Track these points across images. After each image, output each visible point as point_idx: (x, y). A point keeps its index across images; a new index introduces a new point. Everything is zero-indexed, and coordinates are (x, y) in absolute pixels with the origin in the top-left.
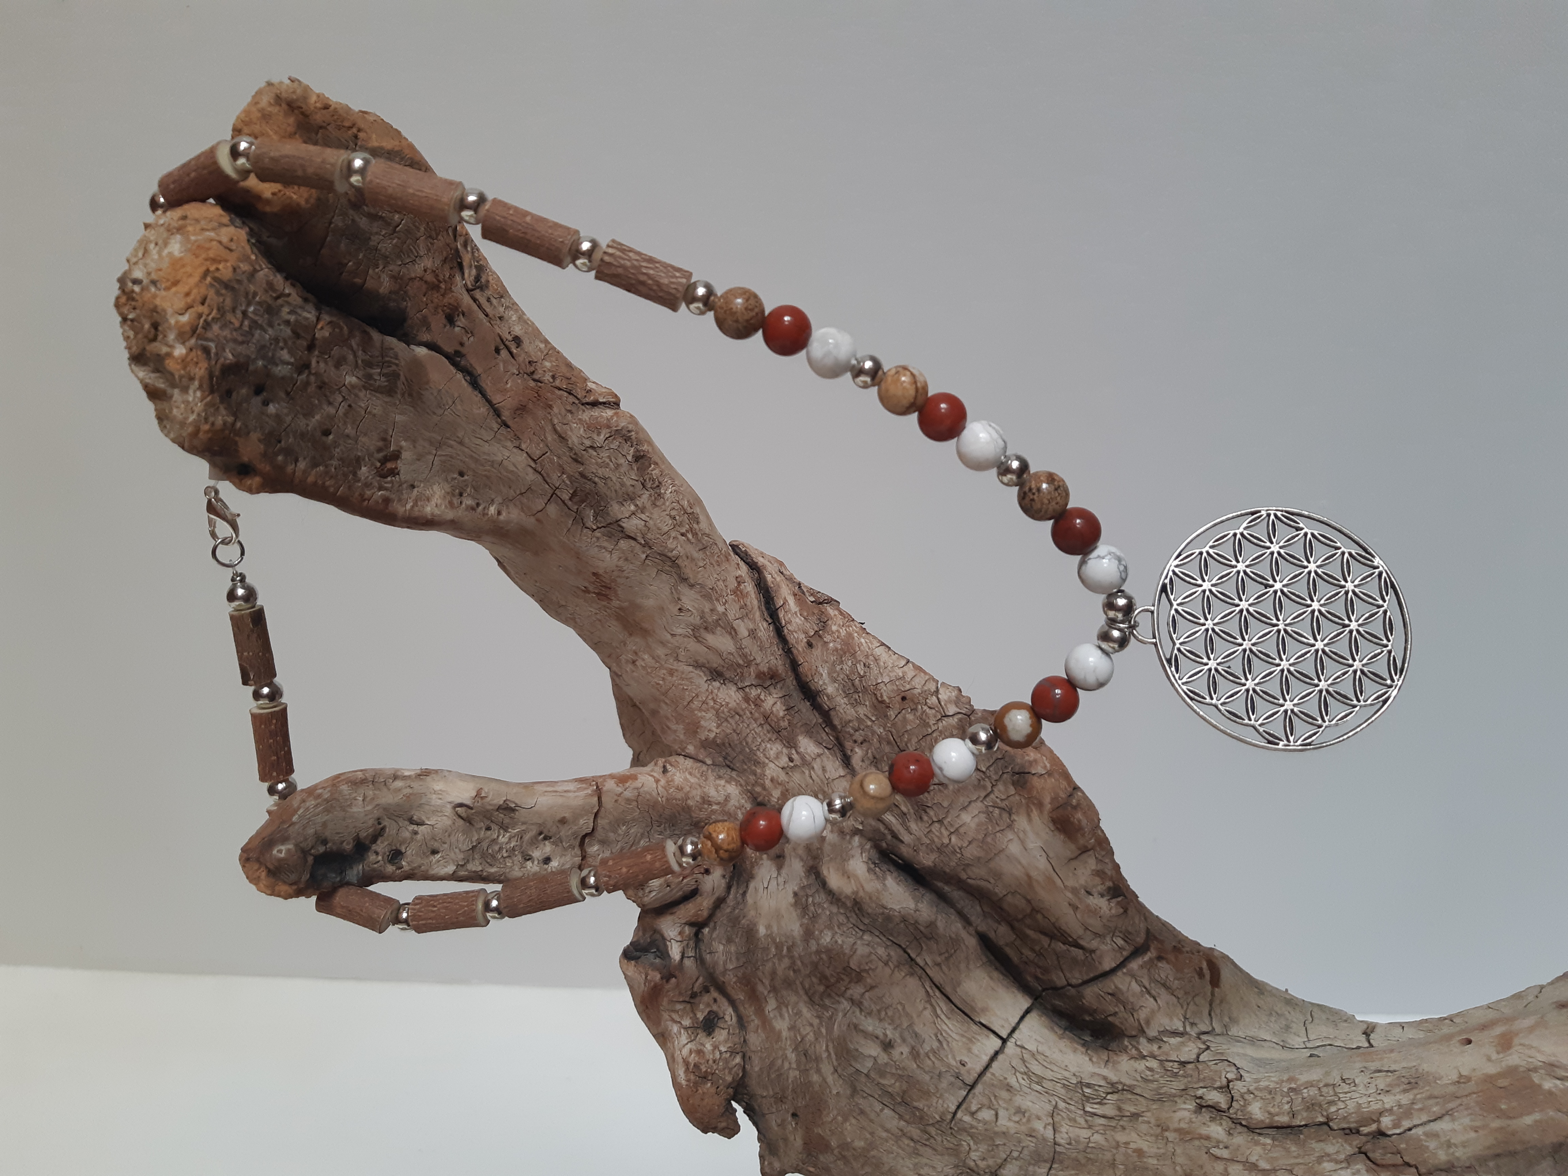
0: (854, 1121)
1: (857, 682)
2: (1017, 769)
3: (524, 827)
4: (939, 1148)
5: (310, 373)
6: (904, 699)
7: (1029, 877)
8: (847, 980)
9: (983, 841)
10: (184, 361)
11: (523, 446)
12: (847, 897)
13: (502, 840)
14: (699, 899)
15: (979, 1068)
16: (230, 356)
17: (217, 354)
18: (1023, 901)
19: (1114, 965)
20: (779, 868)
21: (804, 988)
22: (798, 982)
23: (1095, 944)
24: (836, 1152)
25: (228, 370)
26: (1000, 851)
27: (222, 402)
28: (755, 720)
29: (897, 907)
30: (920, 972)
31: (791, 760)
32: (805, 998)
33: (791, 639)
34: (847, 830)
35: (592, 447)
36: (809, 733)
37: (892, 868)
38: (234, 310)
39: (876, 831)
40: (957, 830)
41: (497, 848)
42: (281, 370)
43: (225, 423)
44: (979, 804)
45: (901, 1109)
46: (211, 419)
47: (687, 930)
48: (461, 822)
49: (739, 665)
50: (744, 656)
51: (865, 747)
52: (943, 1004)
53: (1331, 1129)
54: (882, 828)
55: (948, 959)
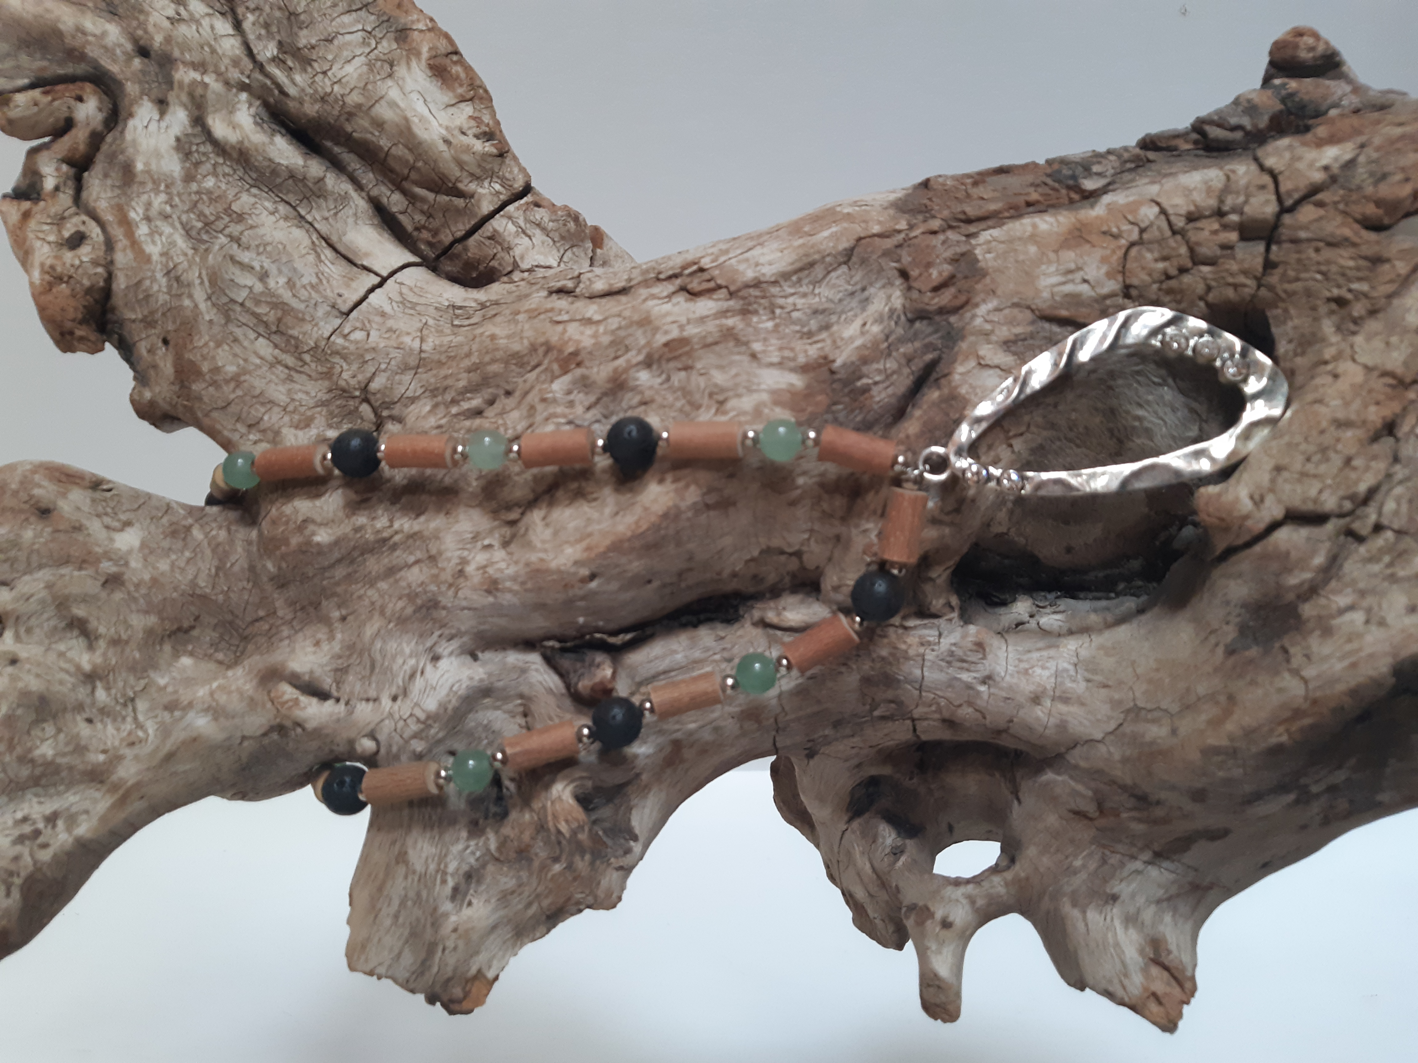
0: (226, 347)
2: (400, 27)
4: (313, 374)
7: (406, 119)
8: (227, 219)
9: (364, 88)
12: (233, 147)
14: (73, 132)
15: (355, 297)
18: (406, 151)
19: (492, 208)
20: (162, 113)
21: (181, 223)
22: (174, 216)
23: (473, 186)
24: (207, 377)
26: (382, 98)
29: (284, 162)
30: (307, 226)
31: (178, 14)
32: (183, 232)
34: (232, 82)
37: (283, 131)
39: (264, 86)
40: (340, 81)
44: (363, 59)
45: (276, 338)
47: (65, 167)
51: (257, 13)
52: (328, 253)
53: (658, 280)
54: (268, 82)
55: (336, 214)
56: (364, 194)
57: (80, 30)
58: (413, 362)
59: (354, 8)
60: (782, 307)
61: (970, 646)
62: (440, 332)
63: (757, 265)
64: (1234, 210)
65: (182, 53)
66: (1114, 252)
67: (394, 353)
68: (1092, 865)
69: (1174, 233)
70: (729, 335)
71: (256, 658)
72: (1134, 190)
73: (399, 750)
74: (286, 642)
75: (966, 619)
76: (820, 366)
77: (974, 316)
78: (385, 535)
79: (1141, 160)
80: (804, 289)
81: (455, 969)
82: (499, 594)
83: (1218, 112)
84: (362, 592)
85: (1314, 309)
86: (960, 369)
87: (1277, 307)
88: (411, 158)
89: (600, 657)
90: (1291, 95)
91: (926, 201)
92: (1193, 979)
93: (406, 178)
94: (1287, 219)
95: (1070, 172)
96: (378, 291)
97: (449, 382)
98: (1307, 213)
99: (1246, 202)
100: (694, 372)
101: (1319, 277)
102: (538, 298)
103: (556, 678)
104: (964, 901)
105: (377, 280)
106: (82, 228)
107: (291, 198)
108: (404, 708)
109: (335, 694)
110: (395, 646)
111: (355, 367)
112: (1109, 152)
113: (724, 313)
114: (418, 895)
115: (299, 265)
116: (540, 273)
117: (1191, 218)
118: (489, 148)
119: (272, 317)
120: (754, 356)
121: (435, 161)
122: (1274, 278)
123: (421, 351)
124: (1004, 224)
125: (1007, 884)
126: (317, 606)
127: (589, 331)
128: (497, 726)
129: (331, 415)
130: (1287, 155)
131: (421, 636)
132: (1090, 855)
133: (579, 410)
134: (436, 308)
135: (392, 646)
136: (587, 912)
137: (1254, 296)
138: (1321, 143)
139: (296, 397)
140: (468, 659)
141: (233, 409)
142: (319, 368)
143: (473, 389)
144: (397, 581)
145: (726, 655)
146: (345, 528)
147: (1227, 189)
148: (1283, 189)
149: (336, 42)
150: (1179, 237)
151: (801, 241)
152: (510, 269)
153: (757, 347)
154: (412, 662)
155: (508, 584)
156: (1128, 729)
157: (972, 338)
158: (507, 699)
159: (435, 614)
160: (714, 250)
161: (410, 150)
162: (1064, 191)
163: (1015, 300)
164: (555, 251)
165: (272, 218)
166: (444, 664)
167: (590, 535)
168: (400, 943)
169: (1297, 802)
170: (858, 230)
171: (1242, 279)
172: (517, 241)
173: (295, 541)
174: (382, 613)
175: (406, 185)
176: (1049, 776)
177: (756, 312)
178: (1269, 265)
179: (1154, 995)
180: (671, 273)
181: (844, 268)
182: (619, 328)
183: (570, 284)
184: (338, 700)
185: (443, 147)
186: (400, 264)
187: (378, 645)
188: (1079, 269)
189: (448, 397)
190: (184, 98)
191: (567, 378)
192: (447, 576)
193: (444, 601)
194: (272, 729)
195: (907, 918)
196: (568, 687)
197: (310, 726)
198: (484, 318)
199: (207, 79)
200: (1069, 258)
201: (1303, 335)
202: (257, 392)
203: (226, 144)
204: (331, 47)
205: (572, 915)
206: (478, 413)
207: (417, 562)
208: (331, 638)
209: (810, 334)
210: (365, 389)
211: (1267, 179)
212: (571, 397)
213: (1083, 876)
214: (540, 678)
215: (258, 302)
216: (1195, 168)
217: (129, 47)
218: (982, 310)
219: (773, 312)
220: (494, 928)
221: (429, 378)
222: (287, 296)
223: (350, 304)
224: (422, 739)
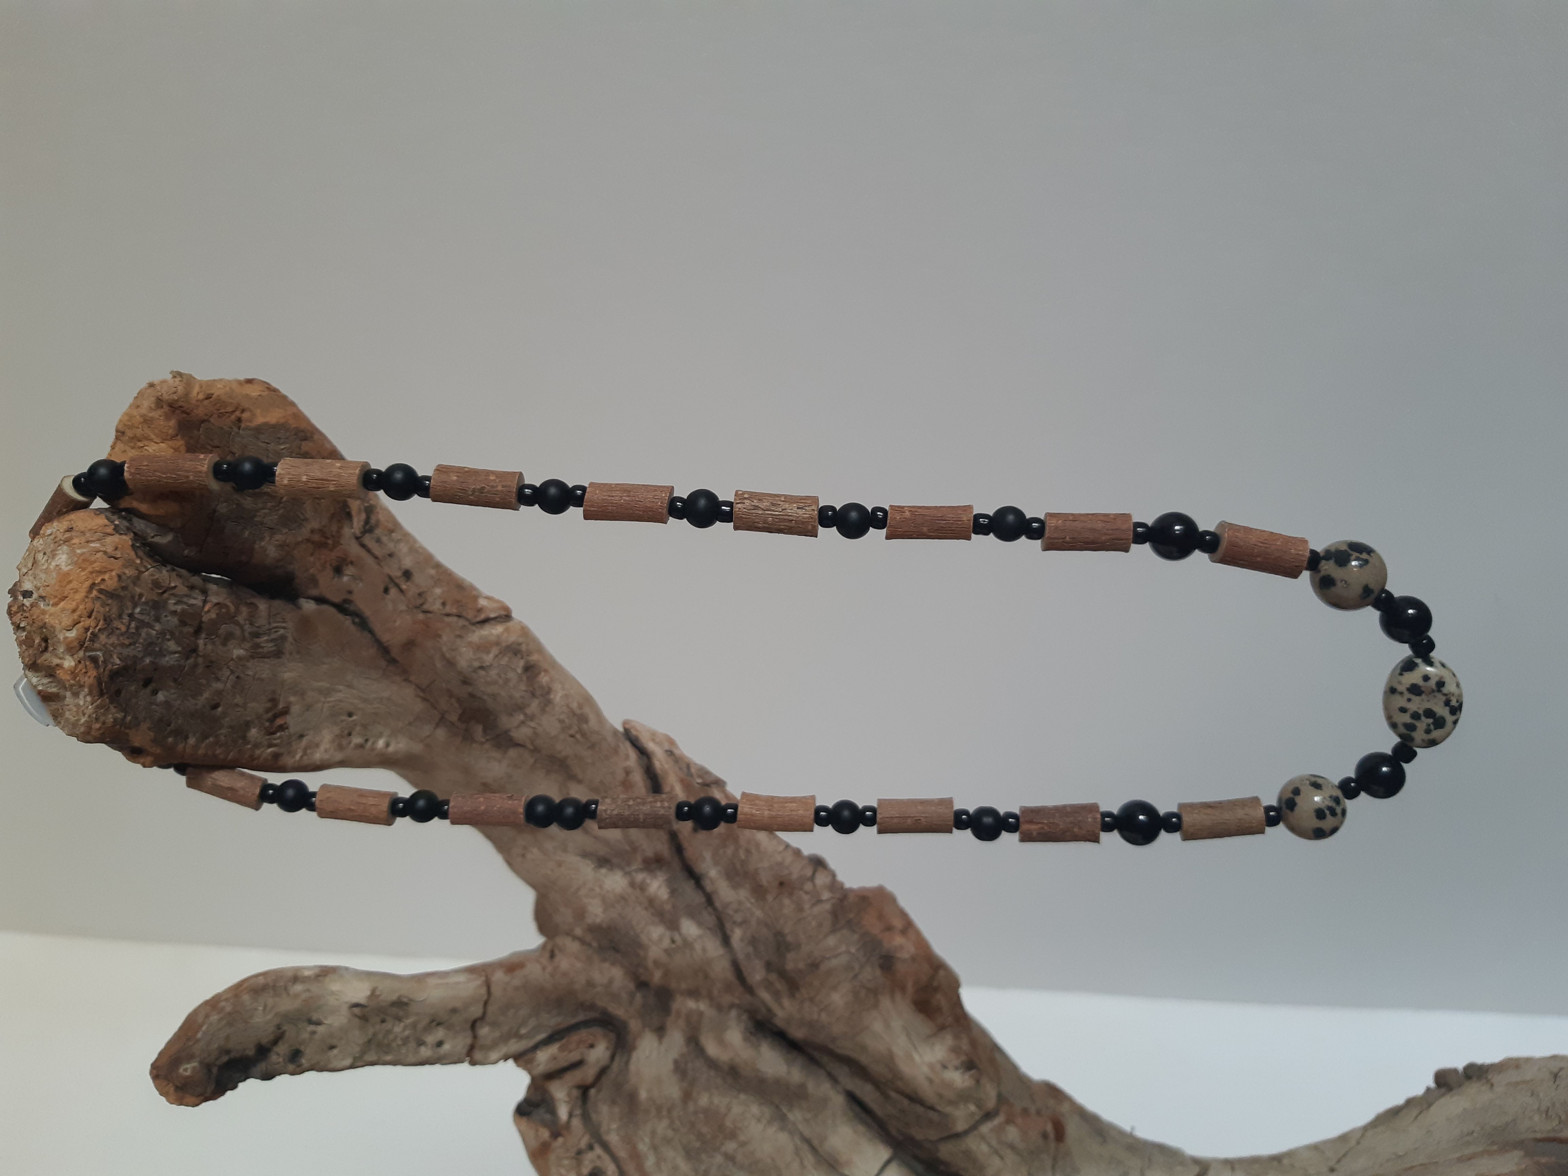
1: (738, 866)
2: (884, 953)
3: (416, 1017)
5: (198, 655)
6: (781, 884)
7: (890, 1052)
8: (722, 1136)
9: (850, 1017)
10: (73, 673)
11: (412, 678)
12: (724, 1063)
13: (397, 1030)
14: (585, 1067)
16: (118, 662)
17: (104, 662)
19: (966, 1127)
20: (661, 1039)
21: (682, 1145)
22: (676, 1140)
25: (115, 675)
26: (865, 1029)
27: (111, 703)
28: (640, 904)
29: (770, 1072)
30: (790, 1128)
31: (673, 941)
32: (684, 1154)
34: (723, 1004)
35: (482, 668)
36: (692, 915)
38: (120, 616)
39: (753, 1006)
40: (826, 1007)
41: (392, 1037)
42: (168, 661)
43: (115, 720)
44: (847, 984)
46: (102, 719)
47: (574, 1091)
48: (357, 1020)
49: (626, 851)
50: (631, 843)
51: (744, 928)
52: (811, 1157)
54: (757, 1003)
55: (817, 1116)
56: (841, 1090)
59: (838, 926)
65: (679, 983)
93: (883, 1085)
107: (776, 1101)
149: (822, 967)
161: (890, 1072)
165: (760, 1126)
172: (989, 1162)
175: (884, 1089)
185: (925, 1083)
190: (681, 1024)
199: (702, 1007)
203: (719, 1060)
204: (817, 972)
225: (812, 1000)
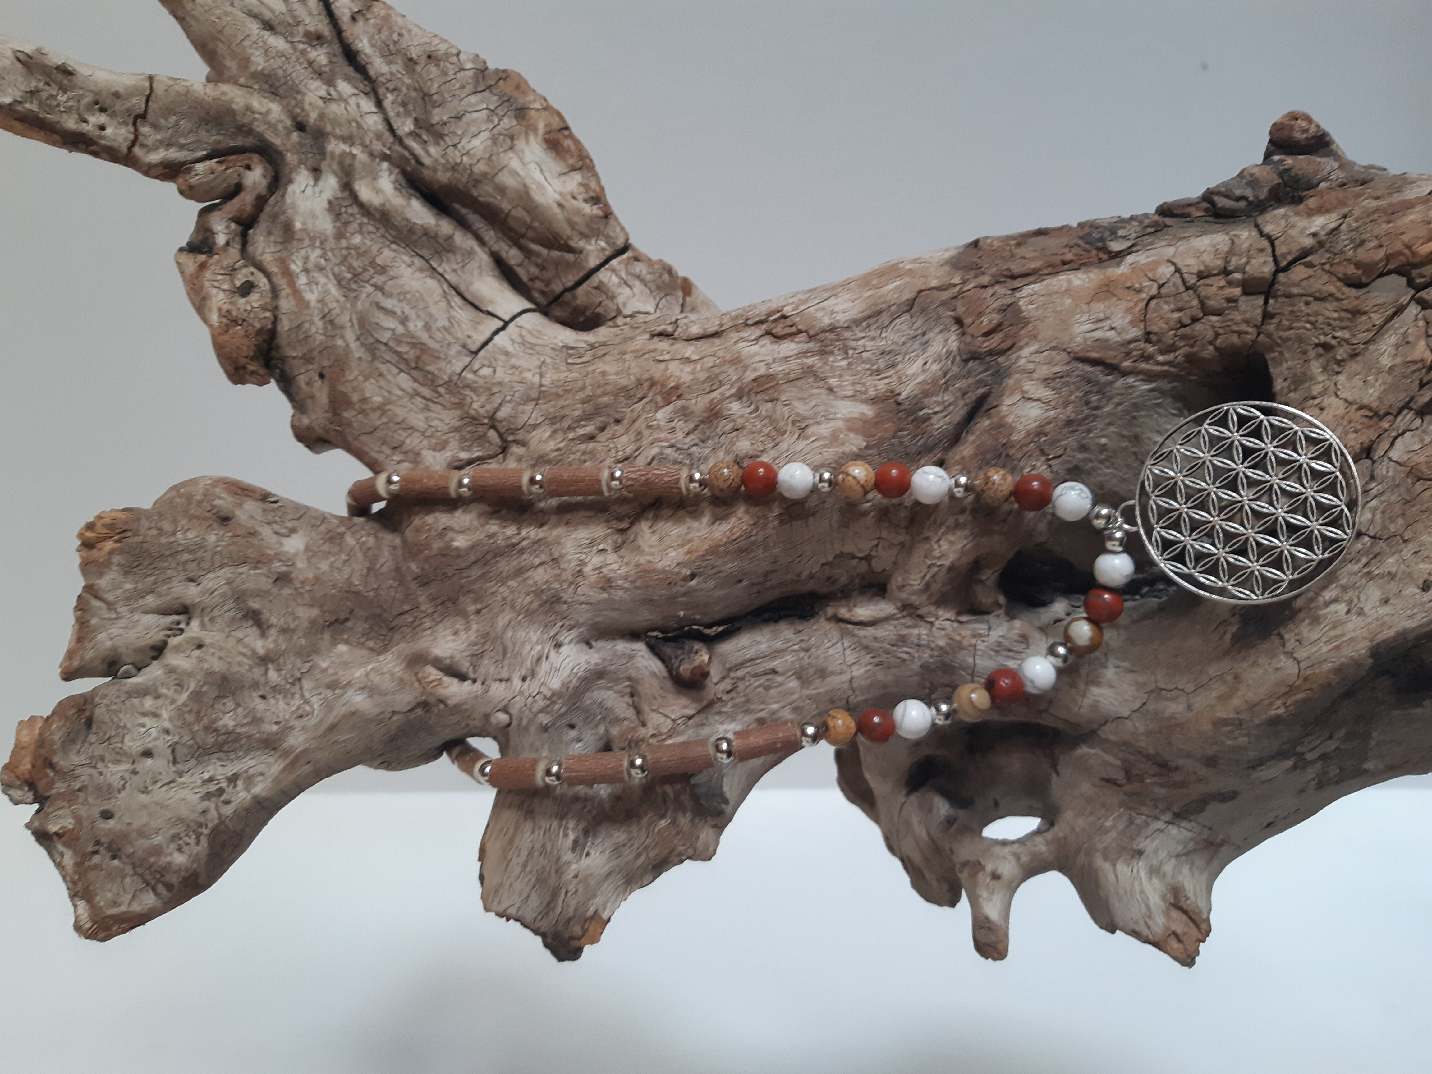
0: (373, 381)
1: (392, 47)
2: (519, 106)
3: (81, 92)
4: (448, 405)
6: (429, 57)
7: (525, 186)
8: (372, 271)
9: (490, 158)
12: (376, 209)
13: (59, 98)
14: (242, 195)
15: (483, 338)
18: (524, 213)
19: (598, 262)
20: (317, 180)
21: (334, 274)
22: (328, 268)
23: (582, 244)
24: (357, 406)
26: (504, 167)
28: (301, 64)
29: (419, 222)
30: (439, 277)
31: (329, 94)
32: (335, 282)
33: (337, 12)
34: (376, 153)
36: (347, 79)
37: (418, 195)
39: (403, 156)
40: (468, 152)
41: (55, 103)
44: (487, 133)
45: (415, 373)
47: (233, 226)
48: (20, 66)
49: (289, 24)
50: (295, 17)
51: (396, 93)
52: (457, 300)
53: (747, 325)
54: (406, 153)
55: (463, 267)
56: (486, 249)
57: (248, 108)
58: (534, 394)
59: (479, 89)
60: (854, 349)
61: (1015, 637)
62: (557, 369)
63: (832, 312)
64: (1237, 270)
65: (333, 128)
66: (1136, 304)
67: (518, 387)
68: (1121, 826)
69: (1188, 288)
70: (809, 372)
71: (403, 645)
72: (1153, 252)
73: (528, 723)
74: (429, 632)
75: (1011, 616)
76: (888, 398)
77: (1019, 358)
78: (514, 541)
79: (1159, 225)
80: (872, 333)
81: (576, 910)
82: (612, 591)
83: (1225, 184)
84: (494, 589)
85: (1305, 352)
86: (1008, 401)
87: (1274, 352)
88: (528, 219)
89: (697, 646)
90: (1288, 170)
91: (975, 260)
92: (1208, 920)
93: (523, 236)
94: (1282, 277)
95: (1099, 236)
96: (502, 333)
97: (566, 412)
98: (1299, 272)
99: (1247, 263)
100: (779, 403)
101: (1308, 326)
102: (642, 340)
103: (659, 663)
104: (1011, 858)
105: (500, 324)
106: (251, 278)
107: (425, 253)
108: (532, 687)
109: (472, 676)
110: (524, 634)
111: (483, 398)
112: (1132, 218)
113: (805, 354)
114: (543, 846)
115: (433, 310)
116: (641, 318)
117: (1201, 276)
118: (596, 210)
119: (412, 355)
120: (831, 390)
121: (550, 222)
122: (1271, 327)
123: (541, 385)
124: (1043, 280)
125: (1047, 843)
126: (454, 601)
127: (688, 368)
128: (609, 704)
129: (463, 439)
130: (1283, 223)
131: (546, 626)
132: (1119, 816)
133: (680, 435)
134: (552, 349)
135: (521, 634)
136: (687, 862)
137: (1255, 342)
138: (1311, 213)
139: (432, 424)
140: (584, 646)
141: (379, 433)
142: (453, 400)
143: (587, 417)
144: (525, 580)
145: (803, 645)
146: (479, 536)
147: (1231, 252)
148: (1278, 252)
149: (464, 119)
150: (1191, 292)
151: (870, 293)
152: (613, 314)
153: (833, 382)
154: (539, 648)
155: (620, 582)
156: (1151, 706)
157: (1017, 376)
158: (617, 681)
159: (557, 608)
160: (794, 299)
161: (527, 212)
162: (1094, 252)
163: (1053, 344)
164: (651, 300)
165: (410, 270)
166: (564, 650)
167: (690, 541)
168: (528, 888)
169: (1294, 767)
170: (919, 284)
171: (1244, 327)
172: (619, 291)
173: (437, 545)
174: (513, 607)
175: (523, 242)
176: (1084, 750)
177: (832, 353)
178: (1267, 316)
179: (1174, 933)
180: (757, 319)
181: (906, 316)
182: (714, 366)
183: (670, 329)
184: (475, 681)
185: (557, 210)
186: (519, 310)
187: (509, 634)
188: (1107, 318)
189: (565, 424)
190: (335, 167)
191: (670, 408)
192: (567, 575)
193: (565, 597)
194: (418, 705)
195: (961, 871)
196: (670, 670)
197: (452, 702)
198: (595, 357)
199: (355, 151)
200: (1099, 308)
201: (1295, 375)
202: (399, 419)
203: (371, 205)
204: (460, 123)
205: (675, 865)
206: (591, 438)
207: (542, 564)
208: (467, 629)
209: (878, 372)
210: (492, 417)
211: (1265, 243)
212: (673, 424)
213: (1113, 834)
214: (646, 664)
215: (399, 342)
216: (1205, 233)
217: (289, 122)
218: (1026, 352)
219: (847, 353)
220: (609, 874)
221: (548, 407)
222: (424, 337)
223: (478, 344)
224: (548, 713)
225: (455, 146)
